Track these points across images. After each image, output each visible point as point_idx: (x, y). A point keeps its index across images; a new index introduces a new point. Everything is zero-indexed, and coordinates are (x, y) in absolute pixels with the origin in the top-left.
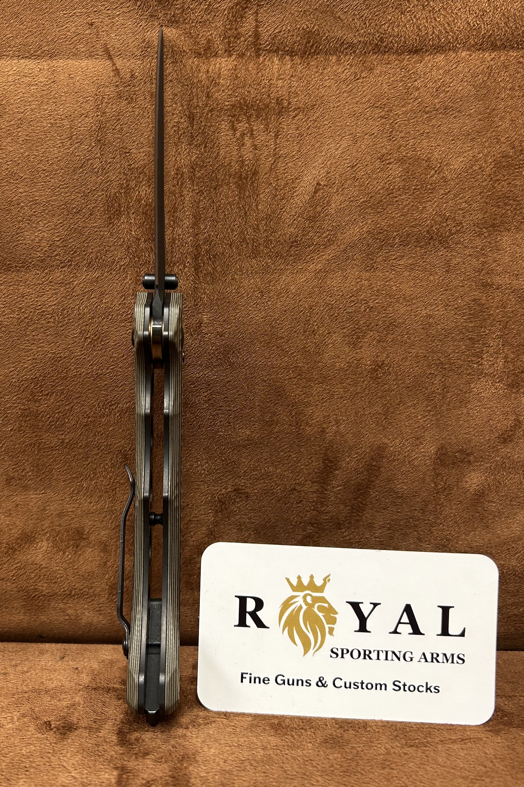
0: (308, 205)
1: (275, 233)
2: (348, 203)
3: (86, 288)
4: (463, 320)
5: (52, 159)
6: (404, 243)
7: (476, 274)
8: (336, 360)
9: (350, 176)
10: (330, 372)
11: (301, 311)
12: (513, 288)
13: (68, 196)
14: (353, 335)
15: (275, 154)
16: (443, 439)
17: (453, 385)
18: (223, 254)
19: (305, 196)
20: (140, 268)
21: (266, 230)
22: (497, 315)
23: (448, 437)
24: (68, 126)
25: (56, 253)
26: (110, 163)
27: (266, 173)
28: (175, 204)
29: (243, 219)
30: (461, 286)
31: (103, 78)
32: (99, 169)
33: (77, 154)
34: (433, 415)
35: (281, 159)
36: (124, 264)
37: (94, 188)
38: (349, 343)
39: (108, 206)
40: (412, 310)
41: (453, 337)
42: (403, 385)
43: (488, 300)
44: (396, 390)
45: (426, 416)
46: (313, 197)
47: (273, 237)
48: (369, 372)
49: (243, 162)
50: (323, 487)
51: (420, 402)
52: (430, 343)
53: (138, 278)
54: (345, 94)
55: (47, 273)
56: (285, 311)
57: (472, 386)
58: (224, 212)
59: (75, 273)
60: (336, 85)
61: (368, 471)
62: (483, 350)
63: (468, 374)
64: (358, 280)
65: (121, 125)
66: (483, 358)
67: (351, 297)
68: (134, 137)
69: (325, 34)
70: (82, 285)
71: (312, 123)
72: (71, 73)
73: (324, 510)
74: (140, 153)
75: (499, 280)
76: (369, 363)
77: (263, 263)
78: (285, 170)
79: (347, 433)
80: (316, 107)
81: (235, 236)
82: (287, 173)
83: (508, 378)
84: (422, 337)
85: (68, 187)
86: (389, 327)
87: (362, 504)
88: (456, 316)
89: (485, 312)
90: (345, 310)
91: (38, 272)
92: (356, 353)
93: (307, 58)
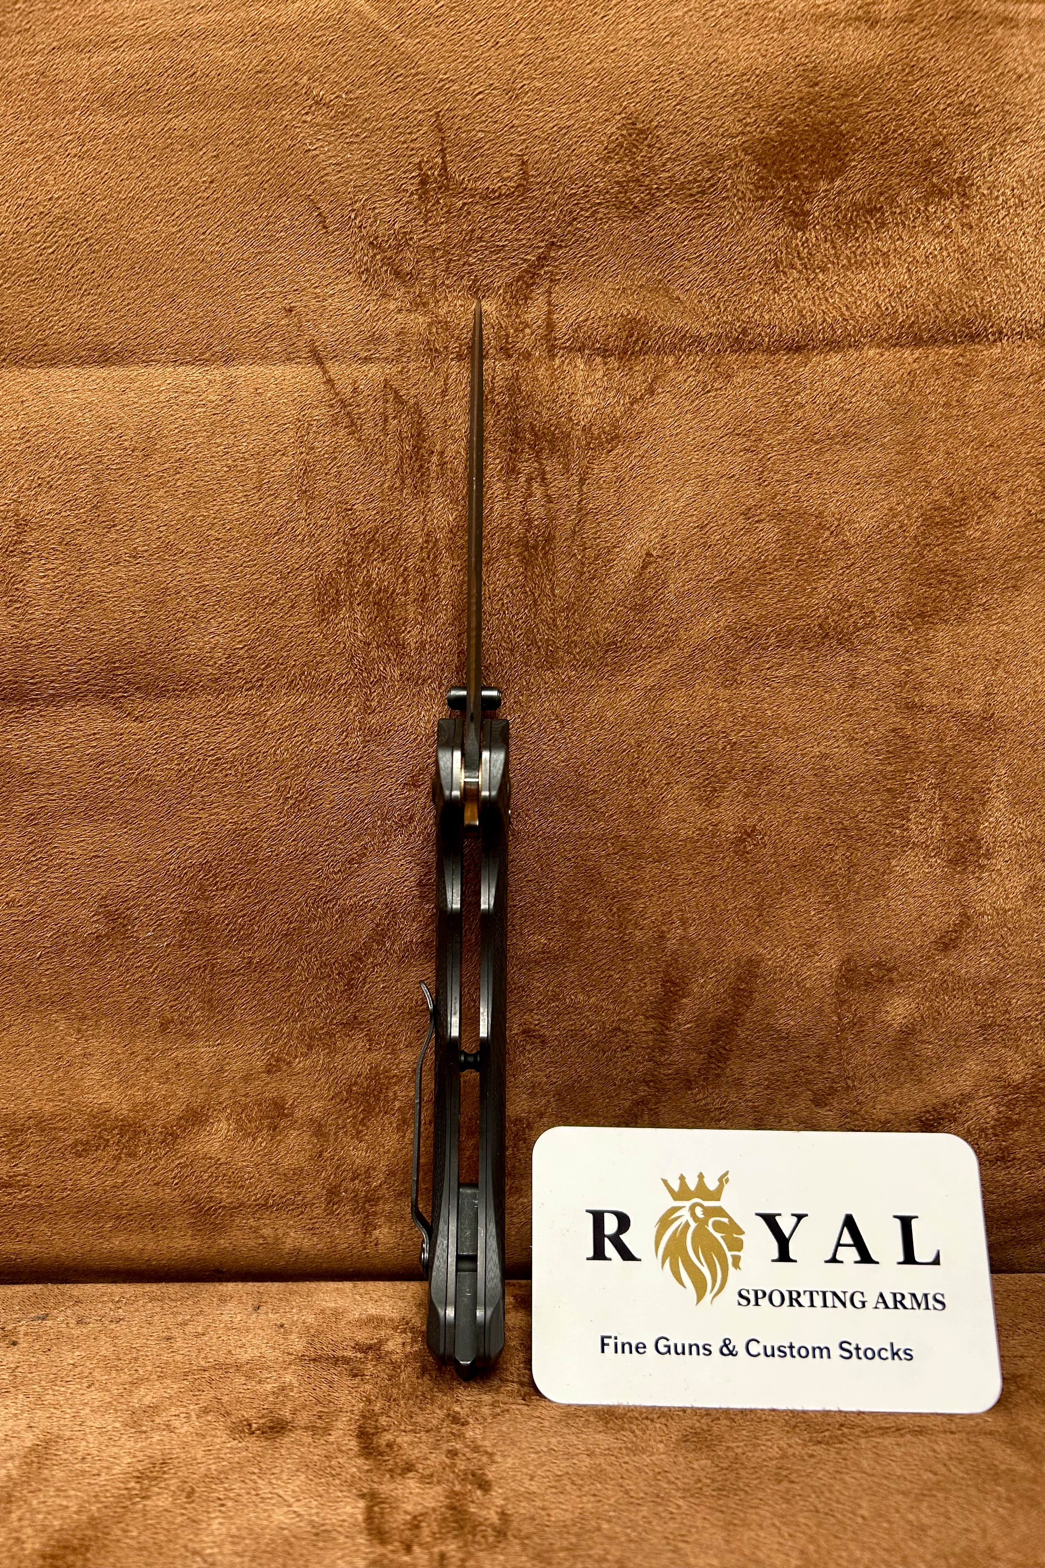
0: (632, 587)
1: (581, 630)
2: (695, 583)
3: (285, 721)
4: (877, 762)
5: (231, 521)
6: (784, 643)
7: (896, 690)
8: (681, 826)
9: (699, 541)
10: (671, 844)
11: (625, 751)
12: (954, 711)
13: (256, 579)
14: (706, 786)
15: (580, 510)
16: (850, 946)
17: (863, 862)
18: (500, 664)
19: (629, 573)
20: (370, 689)
21: (567, 626)
22: (931, 753)
23: (858, 944)
24: (255, 470)
25: (237, 668)
26: (321, 526)
27: (567, 539)
28: (425, 588)
29: (531, 609)
30: (874, 709)
31: (308, 393)
32: (304, 536)
33: (269, 513)
34: (833, 909)
35: (590, 517)
36: (346, 683)
37: (297, 566)
38: (700, 799)
39: (320, 593)
40: (797, 747)
41: (862, 788)
42: (786, 863)
43: (915, 730)
44: (775, 871)
45: (823, 910)
46: (641, 575)
47: (579, 636)
48: (732, 843)
49: (530, 521)
50: (663, 1025)
51: (814, 890)
52: (827, 797)
53: (368, 703)
54: (689, 416)
55: (223, 700)
56: (599, 751)
57: (894, 863)
58: (501, 599)
59: (268, 698)
60: (674, 401)
61: (733, 998)
62: (909, 807)
63: (888, 845)
64: (713, 701)
65: (338, 467)
66: (910, 820)
67: (702, 727)
68: (359, 485)
69: (656, 322)
70: (279, 717)
71: (637, 460)
72: (258, 386)
73: (666, 1060)
74: (368, 509)
75: (933, 698)
76: (731, 828)
77: (563, 677)
78: (596, 533)
79: (700, 939)
80: (644, 435)
81: (518, 637)
82: (599, 538)
83: (949, 849)
84: (813, 788)
85: (255, 565)
86: (762, 773)
87: (726, 1049)
88: (867, 756)
89: (911, 748)
90: (693, 747)
91: (209, 697)
92: (711, 814)
93: (628, 360)
